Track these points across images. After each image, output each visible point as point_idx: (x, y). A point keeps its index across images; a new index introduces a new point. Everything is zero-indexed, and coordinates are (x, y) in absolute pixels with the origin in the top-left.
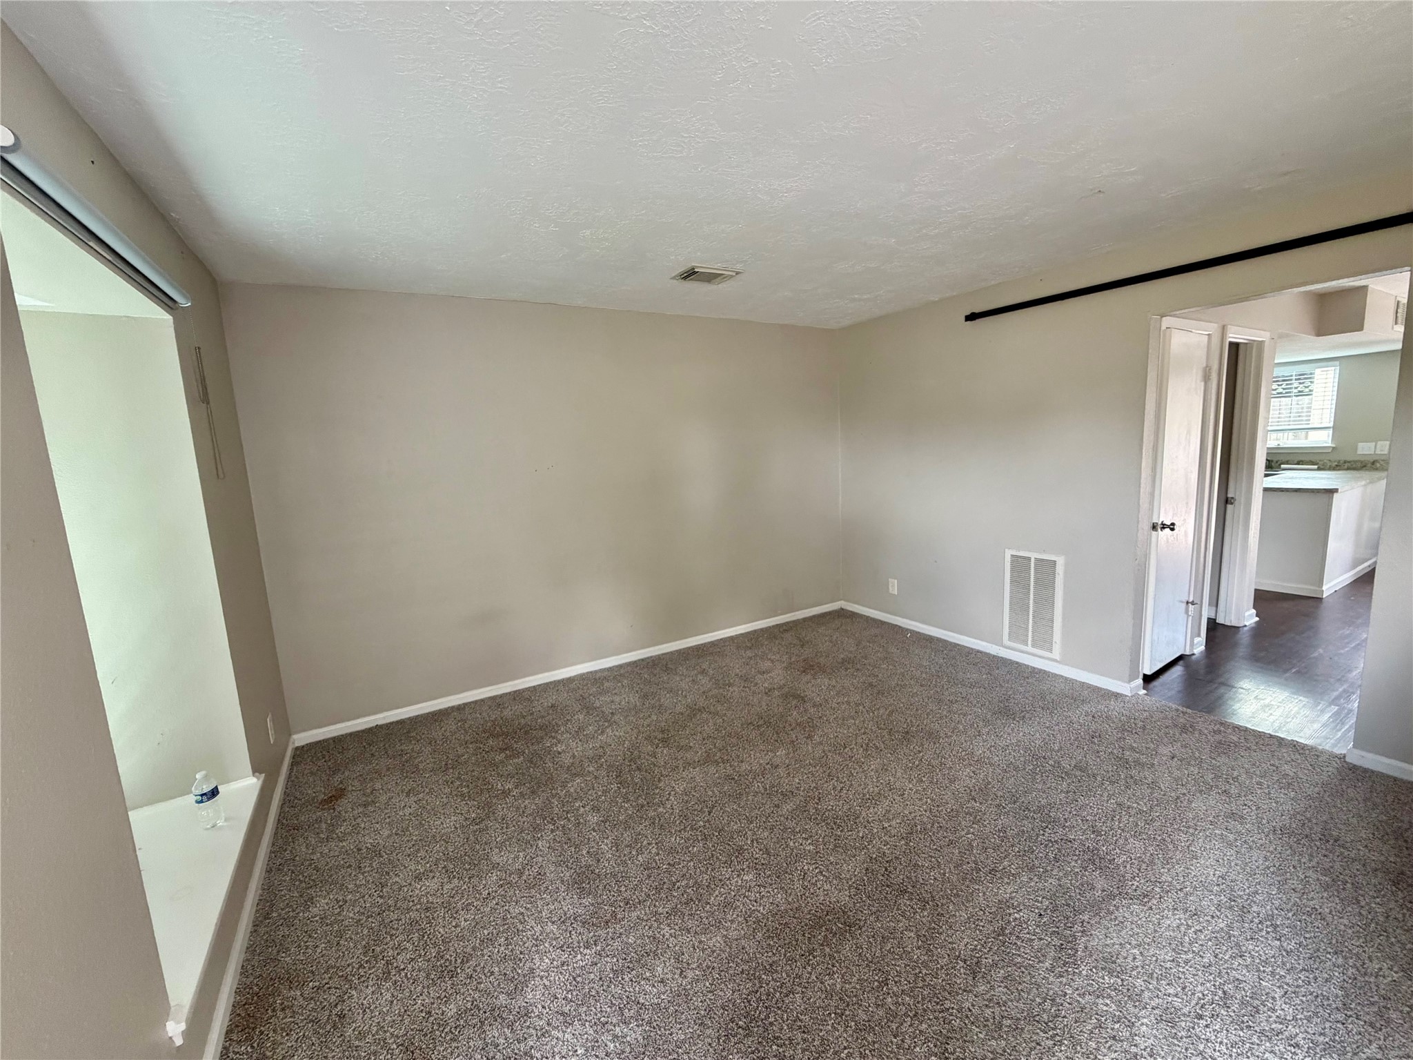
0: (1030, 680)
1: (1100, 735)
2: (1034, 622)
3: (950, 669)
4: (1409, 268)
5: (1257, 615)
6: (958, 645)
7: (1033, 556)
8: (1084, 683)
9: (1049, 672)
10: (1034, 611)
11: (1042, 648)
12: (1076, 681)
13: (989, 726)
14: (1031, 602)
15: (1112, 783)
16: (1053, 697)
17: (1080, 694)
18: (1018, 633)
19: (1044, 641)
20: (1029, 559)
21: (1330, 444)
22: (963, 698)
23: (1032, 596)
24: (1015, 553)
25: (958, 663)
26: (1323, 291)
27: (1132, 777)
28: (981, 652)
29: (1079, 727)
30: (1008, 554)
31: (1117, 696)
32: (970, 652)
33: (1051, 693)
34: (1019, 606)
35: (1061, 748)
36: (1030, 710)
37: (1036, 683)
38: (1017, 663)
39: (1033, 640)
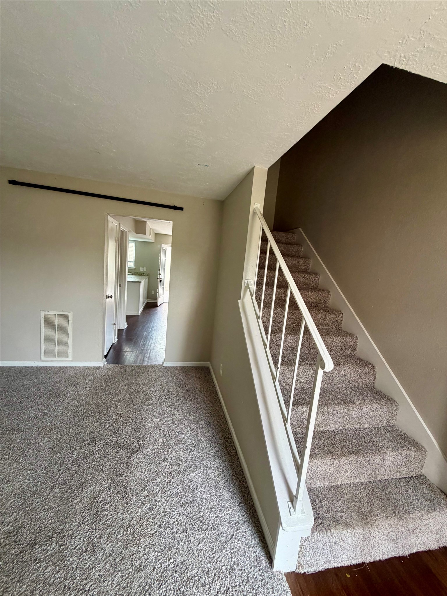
0: (60, 374)
1: (99, 388)
2: (58, 346)
3: (12, 383)
4: (172, 222)
5: (127, 324)
6: (12, 367)
7: (57, 313)
8: (84, 367)
9: (67, 367)
10: (58, 340)
11: (63, 357)
12: (81, 367)
13: (48, 407)
14: (56, 335)
15: (111, 407)
16: (74, 378)
17: (84, 372)
18: (49, 352)
19: (63, 354)
20: (55, 315)
21: (134, 267)
22: (27, 397)
23: (56, 333)
24: (46, 313)
25: (16, 378)
26: (138, 220)
27: (116, 401)
28: (28, 367)
29: (90, 388)
30: (42, 313)
31: (98, 368)
32: (21, 370)
33: (72, 377)
34: (49, 338)
35: (86, 402)
36: (66, 389)
37: (64, 374)
38: (50, 367)
39: (58, 354)
